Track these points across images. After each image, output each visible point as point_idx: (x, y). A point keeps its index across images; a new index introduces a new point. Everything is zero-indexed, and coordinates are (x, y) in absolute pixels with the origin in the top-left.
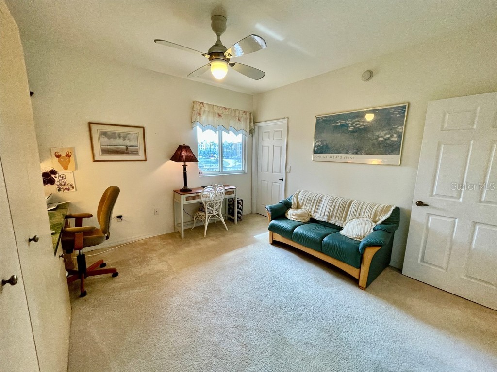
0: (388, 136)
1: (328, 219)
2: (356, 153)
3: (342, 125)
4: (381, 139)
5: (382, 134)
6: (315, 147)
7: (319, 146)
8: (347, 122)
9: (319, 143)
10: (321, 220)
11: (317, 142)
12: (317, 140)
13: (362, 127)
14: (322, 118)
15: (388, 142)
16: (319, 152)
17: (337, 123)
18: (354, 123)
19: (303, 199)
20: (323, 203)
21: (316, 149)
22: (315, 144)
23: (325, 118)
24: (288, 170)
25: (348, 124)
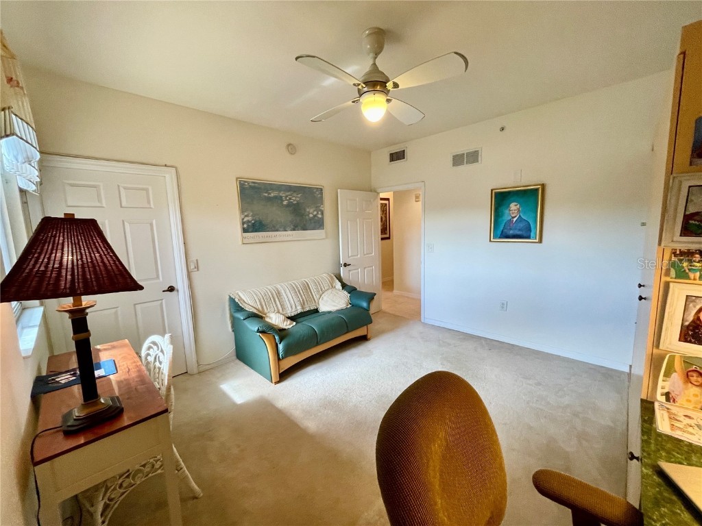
0: (315, 213)
1: (303, 308)
2: (294, 230)
3: (275, 197)
4: (311, 216)
5: (311, 211)
6: (243, 223)
7: (249, 221)
8: (281, 194)
9: (250, 218)
10: (296, 313)
11: (246, 216)
12: (246, 214)
13: (295, 202)
14: (249, 183)
15: (316, 218)
16: (250, 230)
17: (270, 193)
18: (287, 196)
19: (257, 301)
20: (284, 295)
21: (245, 226)
22: (243, 219)
23: (253, 185)
24: (192, 267)
25: (281, 197)
